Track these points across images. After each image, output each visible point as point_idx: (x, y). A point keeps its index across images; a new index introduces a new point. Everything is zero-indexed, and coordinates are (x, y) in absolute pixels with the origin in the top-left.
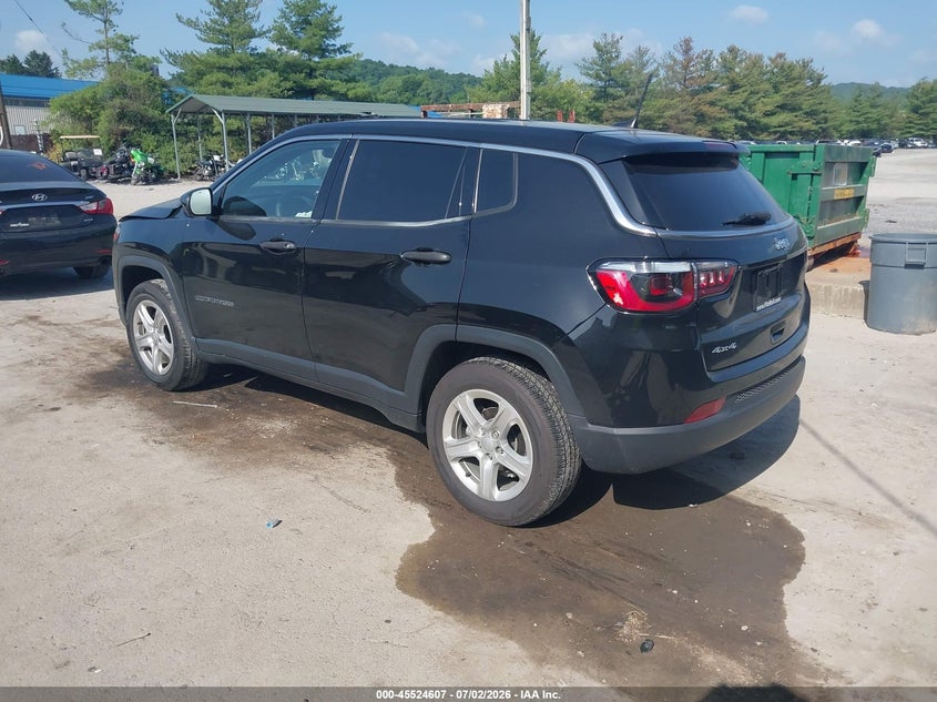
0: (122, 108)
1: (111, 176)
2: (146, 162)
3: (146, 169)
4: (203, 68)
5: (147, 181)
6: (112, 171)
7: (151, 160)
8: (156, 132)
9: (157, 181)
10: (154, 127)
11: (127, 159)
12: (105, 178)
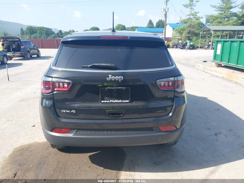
0: (190, 30)
1: (181, 47)
2: (190, 44)
3: (190, 46)
4: (215, 18)
5: (190, 49)
6: (181, 46)
7: (191, 44)
8: (197, 36)
9: (192, 49)
10: (197, 35)
11: (186, 43)
12: (180, 48)
